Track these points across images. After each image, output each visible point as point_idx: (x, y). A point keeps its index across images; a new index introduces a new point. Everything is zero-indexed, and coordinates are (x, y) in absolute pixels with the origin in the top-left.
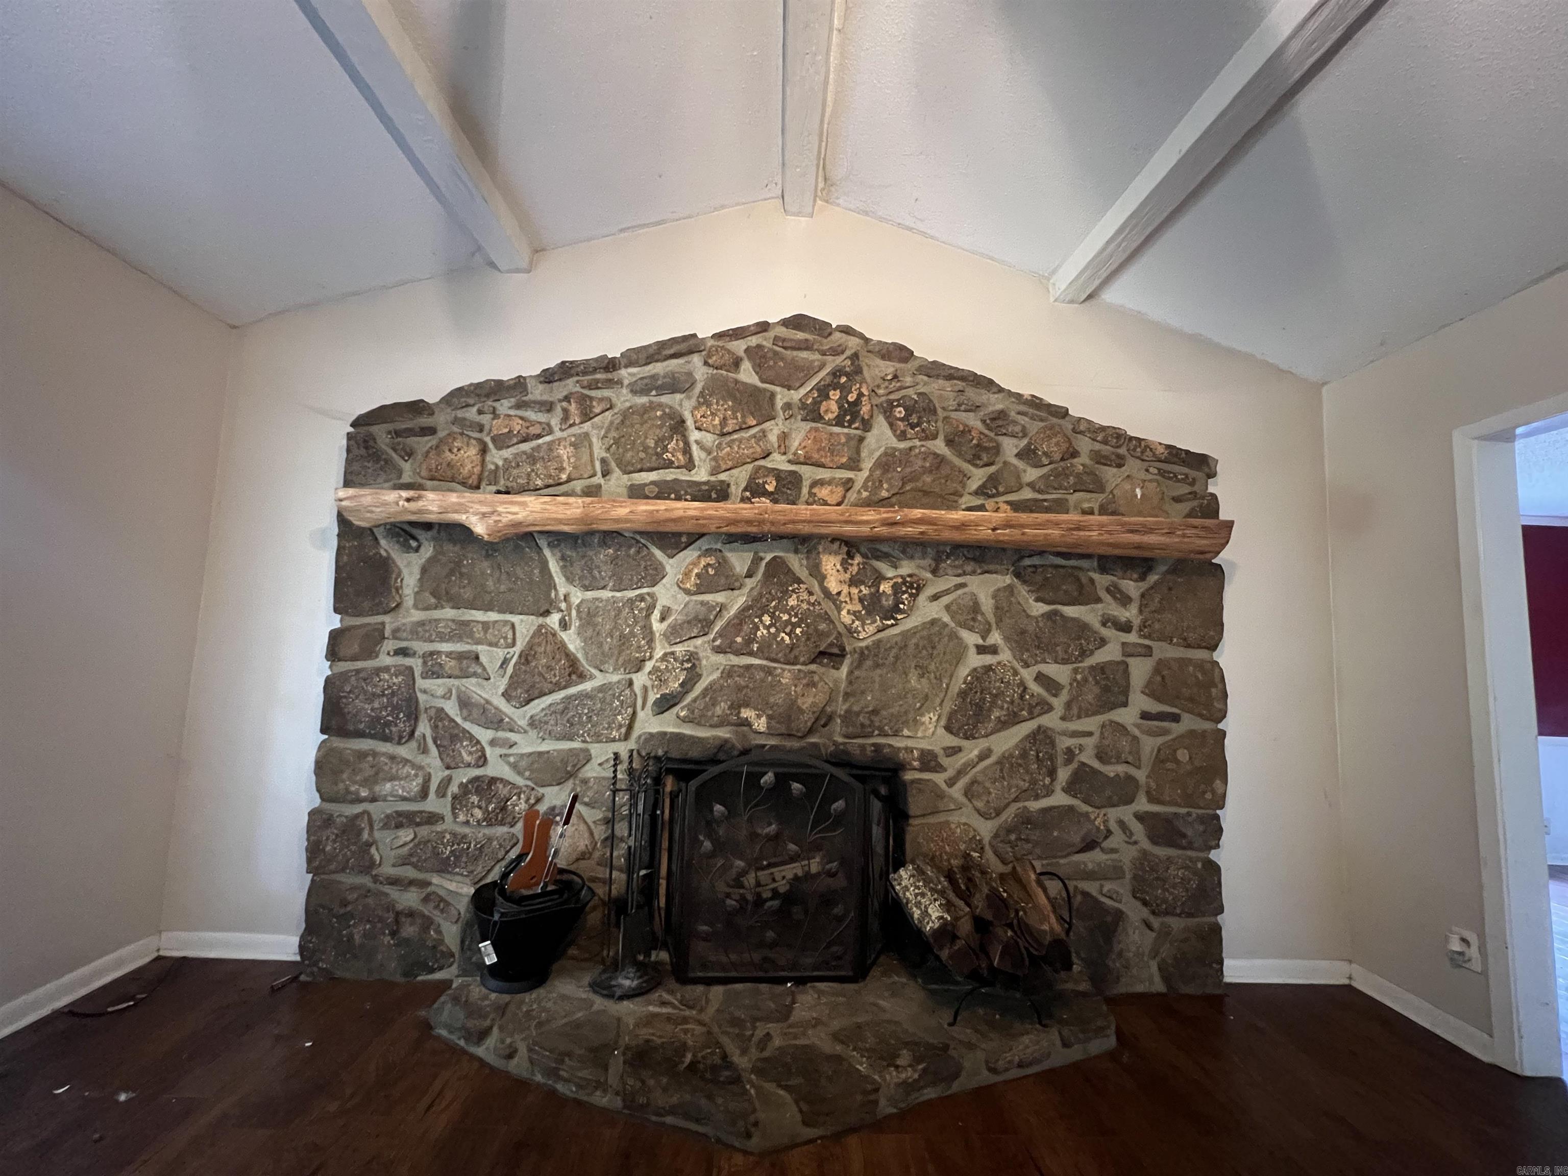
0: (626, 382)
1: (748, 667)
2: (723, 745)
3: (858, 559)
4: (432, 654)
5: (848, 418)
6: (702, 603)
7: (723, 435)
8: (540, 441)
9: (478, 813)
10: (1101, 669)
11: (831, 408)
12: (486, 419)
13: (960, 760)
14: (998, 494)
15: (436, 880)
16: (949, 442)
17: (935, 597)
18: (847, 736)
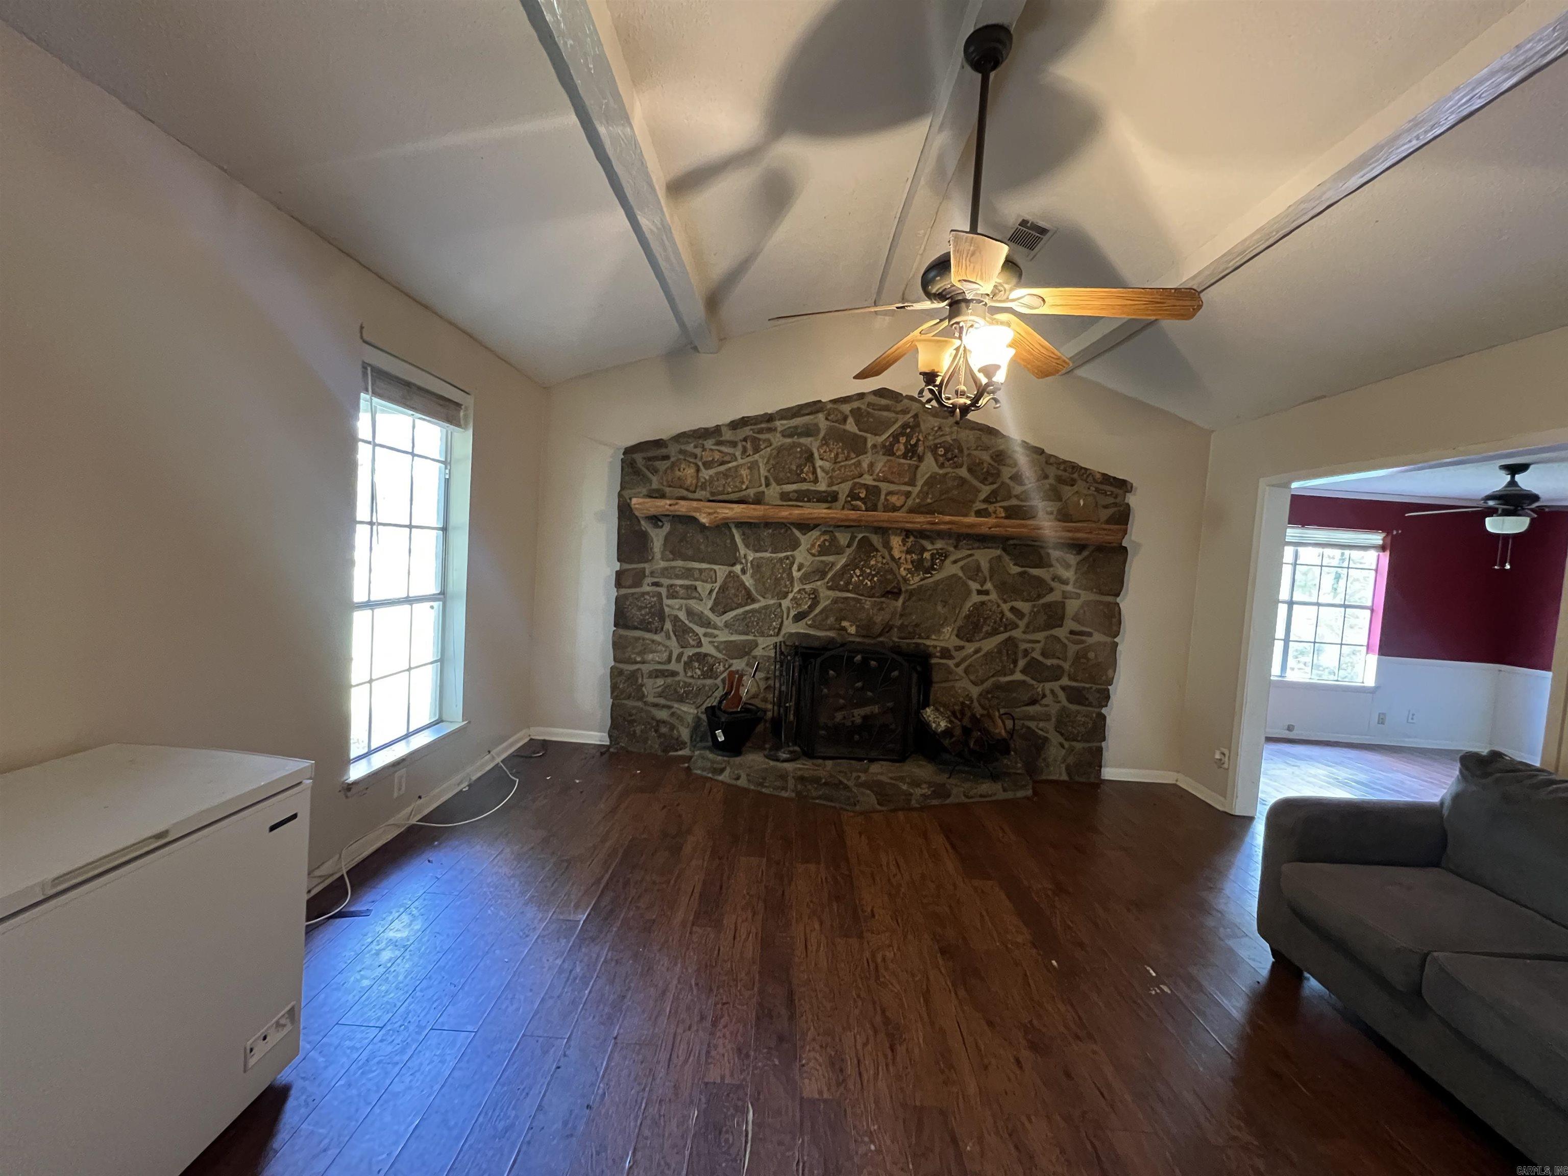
0: (779, 429)
1: (847, 598)
2: (831, 641)
3: (912, 539)
4: (672, 586)
5: (910, 454)
6: (822, 562)
7: (835, 463)
8: (730, 465)
9: (699, 672)
10: (1048, 606)
11: (900, 448)
12: (698, 451)
13: (964, 653)
14: (997, 502)
15: (676, 705)
16: (970, 470)
17: (955, 562)
18: (900, 638)
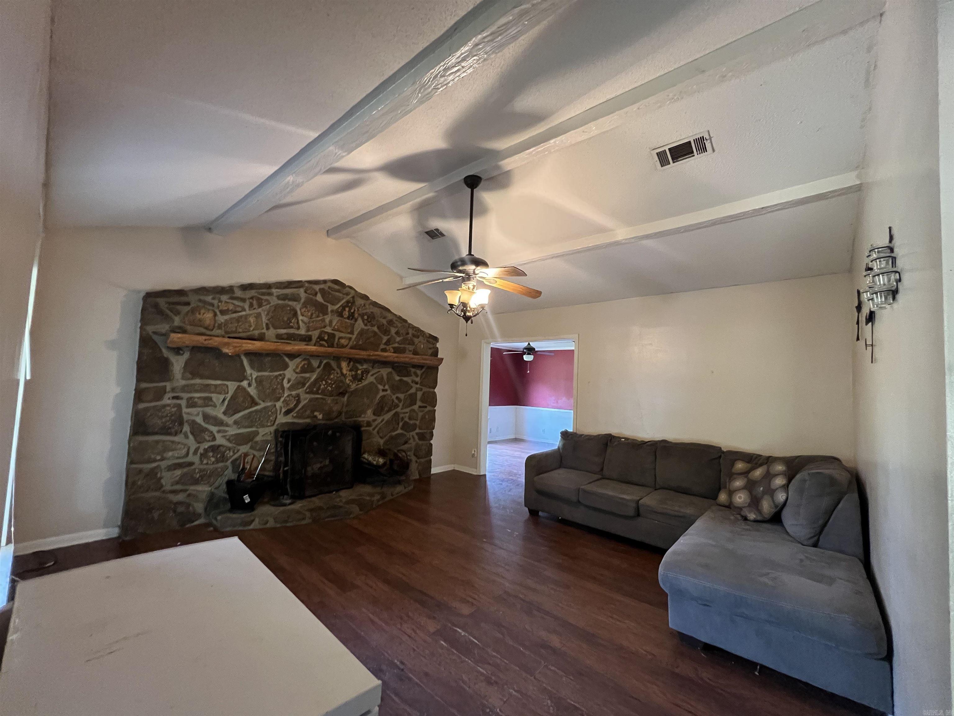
0: (275, 294)
1: (317, 398)
2: (308, 425)
3: (352, 363)
4: (191, 398)
5: (351, 317)
6: (302, 377)
7: (311, 318)
8: (240, 314)
9: (213, 459)
10: (411, 395)
11: (346, 314)
12: (215, 302)
13: (376, 423)
14: (390, 345)
15: (192, 488)
16: (378, 328)
17: (372, 375)
18: (346, 418)
